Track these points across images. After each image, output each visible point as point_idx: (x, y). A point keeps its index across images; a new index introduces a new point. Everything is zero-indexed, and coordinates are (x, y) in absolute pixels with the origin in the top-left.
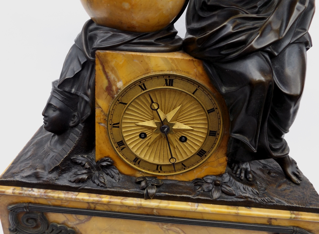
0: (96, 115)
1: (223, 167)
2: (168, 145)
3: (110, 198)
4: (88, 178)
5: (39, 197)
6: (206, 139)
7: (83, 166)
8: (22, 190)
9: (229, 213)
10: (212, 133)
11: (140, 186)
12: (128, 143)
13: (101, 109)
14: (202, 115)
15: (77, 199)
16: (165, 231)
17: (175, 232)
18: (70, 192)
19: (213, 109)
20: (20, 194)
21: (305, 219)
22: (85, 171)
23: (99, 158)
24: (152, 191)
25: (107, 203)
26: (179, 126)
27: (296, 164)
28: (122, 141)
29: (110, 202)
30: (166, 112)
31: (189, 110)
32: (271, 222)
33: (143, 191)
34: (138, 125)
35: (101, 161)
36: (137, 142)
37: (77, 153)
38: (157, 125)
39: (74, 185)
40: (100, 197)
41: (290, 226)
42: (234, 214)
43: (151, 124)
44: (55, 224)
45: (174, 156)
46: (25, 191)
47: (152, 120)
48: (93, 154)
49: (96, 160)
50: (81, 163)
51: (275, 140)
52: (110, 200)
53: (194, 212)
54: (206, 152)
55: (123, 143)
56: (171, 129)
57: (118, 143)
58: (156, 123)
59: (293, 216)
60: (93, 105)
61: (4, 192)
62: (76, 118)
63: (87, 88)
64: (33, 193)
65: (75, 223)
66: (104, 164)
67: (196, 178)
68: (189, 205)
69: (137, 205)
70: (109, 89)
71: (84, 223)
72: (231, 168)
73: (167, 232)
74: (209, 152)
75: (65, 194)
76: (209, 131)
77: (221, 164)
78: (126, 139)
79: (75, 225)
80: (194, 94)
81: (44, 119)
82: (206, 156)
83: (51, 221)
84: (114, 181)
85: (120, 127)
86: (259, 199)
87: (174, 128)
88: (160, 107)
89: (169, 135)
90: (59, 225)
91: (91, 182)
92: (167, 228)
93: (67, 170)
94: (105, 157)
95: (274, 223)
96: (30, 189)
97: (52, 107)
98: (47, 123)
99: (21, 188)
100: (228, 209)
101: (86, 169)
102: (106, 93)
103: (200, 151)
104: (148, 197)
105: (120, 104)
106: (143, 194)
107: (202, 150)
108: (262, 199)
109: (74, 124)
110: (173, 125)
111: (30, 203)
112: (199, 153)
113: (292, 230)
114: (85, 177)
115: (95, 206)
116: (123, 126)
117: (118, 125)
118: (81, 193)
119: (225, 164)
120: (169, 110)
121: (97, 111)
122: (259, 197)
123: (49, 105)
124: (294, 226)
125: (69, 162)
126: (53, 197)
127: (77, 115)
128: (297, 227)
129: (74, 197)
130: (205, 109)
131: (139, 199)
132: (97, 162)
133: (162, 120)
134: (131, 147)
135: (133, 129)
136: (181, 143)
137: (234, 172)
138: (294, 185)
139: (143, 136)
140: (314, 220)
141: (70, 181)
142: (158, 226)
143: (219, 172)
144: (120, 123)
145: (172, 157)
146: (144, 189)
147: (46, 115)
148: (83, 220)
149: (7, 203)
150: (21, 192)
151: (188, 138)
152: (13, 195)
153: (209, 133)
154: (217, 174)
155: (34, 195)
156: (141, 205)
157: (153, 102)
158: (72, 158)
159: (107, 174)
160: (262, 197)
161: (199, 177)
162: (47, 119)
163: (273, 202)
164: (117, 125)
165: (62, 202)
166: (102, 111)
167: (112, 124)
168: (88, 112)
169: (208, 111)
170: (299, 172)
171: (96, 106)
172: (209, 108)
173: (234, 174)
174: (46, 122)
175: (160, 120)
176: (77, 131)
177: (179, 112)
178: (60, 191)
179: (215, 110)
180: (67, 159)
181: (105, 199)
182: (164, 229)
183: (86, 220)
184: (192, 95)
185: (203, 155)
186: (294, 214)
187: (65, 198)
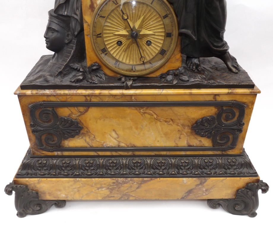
0: (84, 29)
1: (179, 62)
2: (138, 49)
3: (101, 91)
4: (83, 79)
5: (50, 94)
6: (164, 41)
7: (79, 71)
8: (38, 91)
9: (185, 93)
10: (168, 35)
11: (121, 81)
12: (109, 50)
13: (88, 24)
14: (159, 21)
15: (77, 93)
16: (142, 115)
17: (149, 114)
18: (72, 90)
19: (167, 15)
20: (37, 93)
21: (238, 92)
22: (81, 74)
23: (90, 64)
24: (130, 83)
25: (98, 94)
26: (144, 32)
27: (236, 60)
28: (104, 48)
29: (100, 93)
30: (134, 22)
31: (150, 18)
32: (216, 98)
33: (124, 84)
34: (115, 35)
35: (91, 66)
36: (116, 49)
37: (73, 62)
38: (128, 33)
39: (74, 84)
40: (94, 91)
41: (229, 100)
42: (188, 94)
43: (124, 32)
44: (63, 117)
45: (143, 56)
46: (40, 91)
47: (124, 29)
48: (85, 63)
49: (88, 66)
50: (77, 68)
51: (217, 40)
52: (101, 92)
53: (160, 95)
54: (165, 51)
55: (105, 50)
56: (139, 35)
57: (102, 50)
58: (127, 31)
59: (230, 91)
60: (81, 22)
61: (25, 93)
62: (70, 36)
63: (76, 9)
64: (46, 92)
65: (77, 115)
66: (95, 68)
67: (161, 73)
68: (157, 90)
69: (120, 94)
70: (92, 7)
71: (84, 114)
72: (186, 65)
73: (143, 115)
74: (168, 51)
75: (68, 91)
76: (166, 33)
77: (177, 60)
78: (108, 47)
79: (77, 117)
80: (152, 4)
81: (46, 41)
82: (166, 54)
83: (60, 115)
84: (102, 80)
85: (102, 37)
86: (206, 82)
87: (141, 33)
88: (129, 17)
89: (138, 40)
90: (66, 118)
91: (86, 81)
92: (144, 112)
93: (67, 75)
94: (94, 63)
95: (218, 99)
96: (43, 90)
97: (51, 30)
98: (49, 43)
99: (36, 90)
100: (184, 90)
101: (81, 72)
102: (90, 10)
103: (162, 51)
104: (127, 88)
105: (101, 18)
106: (124, 86)
107: (163, 49)
108: (208, 81)
109: (69, 41)
110: (140, 31)
111: (44, 101)
112: (161, 52)
113: (231, 103)
114: (81, 78)
115: (90, 98)
116: (105, 36)
117: (101, 35)
118: (79, 90)
119: (180, 59)
120: (136, 20)
121: (85, 26)
122: (205, 80)
123: (49, 29)
124: (232, 100)
125: (68, 68)
126: (60, 93)
127: (70, 34)
128: (235, 100)
129: (75, 92)
130: (161, 15)
131: (121, 90)
132: (89, 67)
133: (132, 27)
134: (112, 53)
135: (112, 38)
136: (147, 47)
137: (188, 67)
138: (233, 74)
139: (119, 43)
140: (245, 92)
141: (71, 81)
142: (136, 111)
143: (177, 67)
144: (102, 33)
145: (142, 57)
146: (124, 83)
147: (47, 37)
148: (83, 112)
149: (27, 103)
150: (37, 92)
151: (152, 41)
152: (32, 96)
153: (166, 35)
154: (176, 68)
155: (47, 93)
156: (123, 93)
157: (123, 13)
158: (70, 65)
159: (97, 76)
160: (208, 80)
161: (163, 73)
162: (48, 40)
163: (215, 83)
164: (99, 36)
165: (67, 98)
166: (88, 25)
167: (96, 34)
168: (78, 28)
169: (163, 17)
170: (238, 65)
171: (84, 21)
172: (164, 15)
173: (189, 68)
174: (47, 43)
175: (130, 28)
176: (72, 46)
177: (143, 21)
178: (64, 90)
179: (168, 15)
180: (67, 66)
181: (97, 92)
182: (141, 113)
183: (85, 111)
184: (151, 5)
185: (164, 54)
186: (231, 90)
187: (69, 94)
